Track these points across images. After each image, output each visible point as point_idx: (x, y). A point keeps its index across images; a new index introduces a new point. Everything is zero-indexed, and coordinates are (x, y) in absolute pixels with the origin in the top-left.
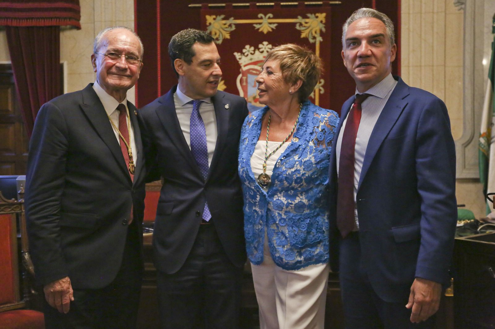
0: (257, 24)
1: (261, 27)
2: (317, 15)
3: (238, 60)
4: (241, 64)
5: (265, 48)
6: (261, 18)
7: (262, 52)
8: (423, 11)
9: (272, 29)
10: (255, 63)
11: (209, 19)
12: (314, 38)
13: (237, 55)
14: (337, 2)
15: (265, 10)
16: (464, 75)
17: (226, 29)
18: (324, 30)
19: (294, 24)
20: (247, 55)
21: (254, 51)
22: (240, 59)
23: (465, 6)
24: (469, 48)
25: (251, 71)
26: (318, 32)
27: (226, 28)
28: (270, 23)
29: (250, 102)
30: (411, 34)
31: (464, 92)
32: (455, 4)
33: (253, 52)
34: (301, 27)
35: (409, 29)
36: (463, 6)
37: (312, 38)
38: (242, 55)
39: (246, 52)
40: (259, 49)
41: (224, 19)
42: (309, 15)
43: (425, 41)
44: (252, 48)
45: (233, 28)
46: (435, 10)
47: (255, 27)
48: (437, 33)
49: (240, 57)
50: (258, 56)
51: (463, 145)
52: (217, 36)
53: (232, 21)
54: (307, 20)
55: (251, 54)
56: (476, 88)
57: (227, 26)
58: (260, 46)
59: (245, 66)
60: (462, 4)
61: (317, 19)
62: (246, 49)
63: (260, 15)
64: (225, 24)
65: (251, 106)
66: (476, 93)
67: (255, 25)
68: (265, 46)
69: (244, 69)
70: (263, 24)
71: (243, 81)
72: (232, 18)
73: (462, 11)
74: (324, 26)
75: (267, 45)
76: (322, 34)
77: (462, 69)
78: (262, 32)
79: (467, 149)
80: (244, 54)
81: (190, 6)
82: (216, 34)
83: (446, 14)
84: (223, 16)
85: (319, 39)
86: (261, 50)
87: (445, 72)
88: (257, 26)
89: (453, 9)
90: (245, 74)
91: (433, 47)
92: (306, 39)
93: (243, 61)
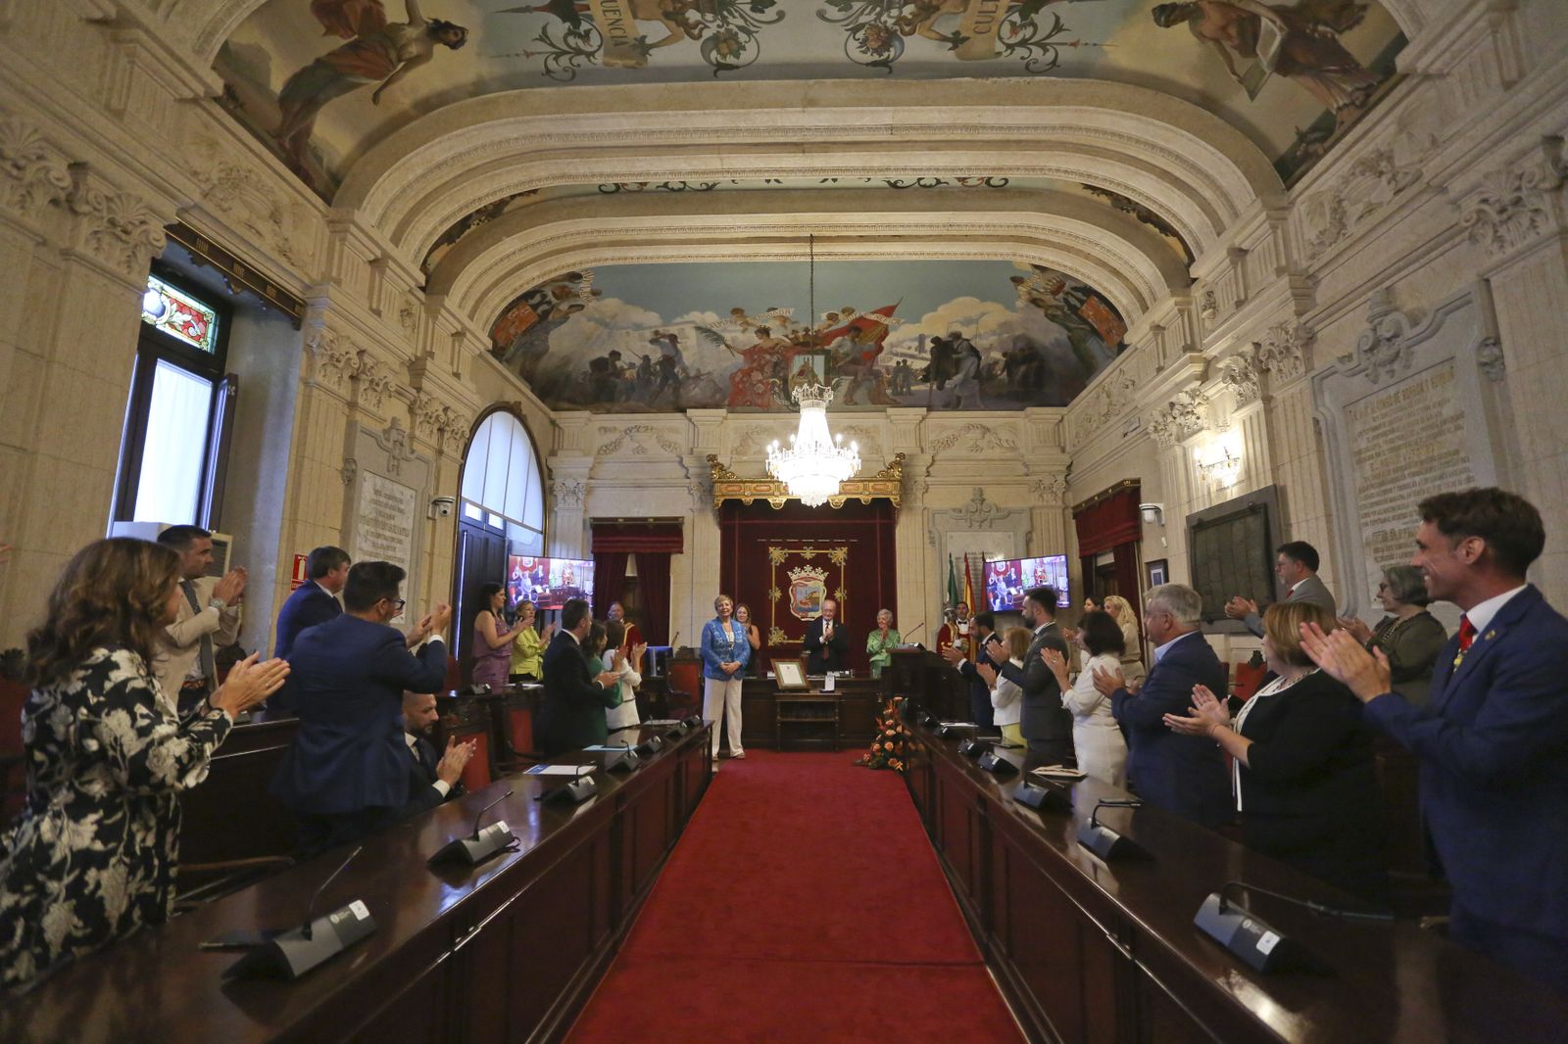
1: (805, 555)
2: (842, 548)
4: (792, 579)
5: (808, 569)
6: (805, 549)
7: (806, 571)
8: (910, 547)
9: (813, 556)
10: (802, 579)
11: (771, 549)
12: (840, 563)
14: (855, 540)
15: (808, 545)
17: (782, 556)
18: (846, 558)
19: (827, 553)
20: (796, 573)
21: (801, 570)
22: (791, 576)
25: (799, 584)
26: (843, 559)
28: (811, 553)
29: (798, 604)
32: (929, 543)
34: (832, 555)
36: (934, 545)
39: (796, 571)
40: (804, 569)
41: (780, 550)
42: (837, 548)
43: (912, 566)
44: (799, 569)
45: (787, 556)
46: (918, 547)
48: (919, 561)
49: (791, 574)
50: (803, 574)
52: (776, 560)
53: (786, 551)
54: (836, 552)
55: (799, 572)
57: (782, 554)
58: (805, 567)
59: (795, 580)
61: (842, 551)
62: (796, 569)
63: (804, 547)
65: (799, 607)
67: (801, 554)
68: (808, 567)
69: (794, 582)
70: (807, 553)
71: (794, 590)
72: (787, 549)
74: (846, 555)
76: (845, 561)
77: (933, 583)
78: (806, 558)
80: (794, 572)
81: (758, 540)
83: (924, 549)
84: (780, 548)
85: (843, 564)
88: (803, 554)
89: (928, 546)
90: (795, 585)
91: (917, 570)
92: (835, 564)
93: (793, 577)
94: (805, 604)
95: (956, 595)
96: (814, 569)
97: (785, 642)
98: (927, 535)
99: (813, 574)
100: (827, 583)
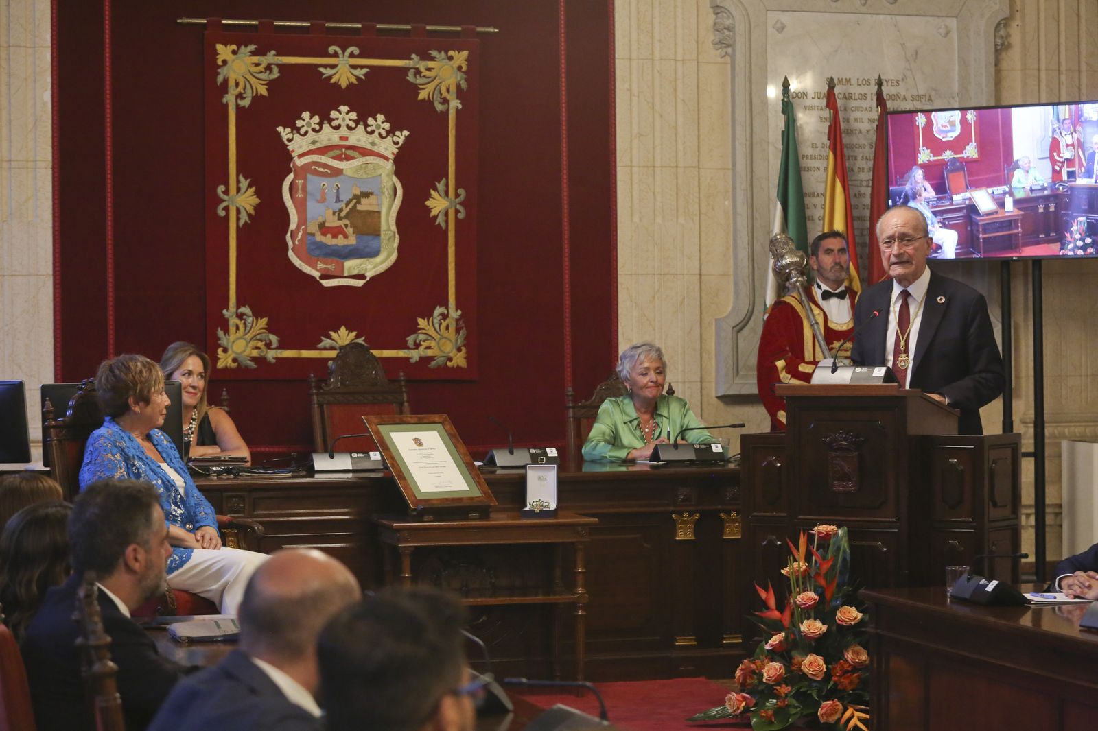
0: (325, 66)
1: (335, 74)
2: (451, 53)
3: (286, 142)
4: (293, 151)
5: (344, 120)
6: (336, 55)
7: (337, 128)
8: (657, 56)
9: (358, 78)
10: (323, 151)
11: (224, 52)
12: (445, 101)
13: (284, 133)
14: (491, 30)
15: (344, 40)
16: (734, 188)
17: (260, 76)
18: (464, 85)
19: (405, 70)
20: (306, 133)
21: (321, 124)
22: (290, 140)
23: (734, 51)
24: (742, 134)
25: (313, 167)
26: (453, 89)
27: (261, 72)
28: (354, 67)
29: (313, 235)
30: (635, 100)
31: (735, 223)
32: (715, 44)
33: (317, 127)
34: (418, 76)
35: (630, 90)
36: (729, 50)
37: (441, 101)
38: (295, 132)
39: (303, 126)
40: (330, 121)
41: (253, 54)
42: (434, 53)
43: (661, 116)
44: (316, 119)
45: (276, 74)
46: (679, 57)
47: (322, 74)
48: (683, 101)
49: (290, 136)
50: (328, 136)
51: (733, 328)
52: (240, 89)
53: (271, 57)
54: (431, 64)
55: (314, 130)
56: (756, 215)
57: (261, 68)
58: (334, 114)
59: (301, 156)
60: (728, 46)
61: (452, 63)
62: (304, 120)
63: (332, 49)
64: (257, 65)
65: (316, 243)
66: (757, 224)
67: (322, 69)
68: (343, 114)
69: (299, 162)
70: (338, 68)
71: (298, 189)
72: (273, 52)
73: (728, 59)
74: (465, 76)
75: (348, 113)
76: (460, 94)
77: (730, 173)
78: (337, 85)
79: (739, 335)
80: (298, 129)
81: (178, 21)
82: (237, 85)
83: (698, 62)
84: (252, 47)
85: (455, 104)
86: (335, 123)
87: (699, 180)
88: (327, 72)
89: (713, 54)
90: (301, 173)
91: (676, 129)
92: (429, 103)
93: (297, 145)
94: (336, 232)
95: (802, 207)
96: (362, 120)
97: (271, 355)
98: (711, 18)
99: (358, 137)
100: (403, 164)
